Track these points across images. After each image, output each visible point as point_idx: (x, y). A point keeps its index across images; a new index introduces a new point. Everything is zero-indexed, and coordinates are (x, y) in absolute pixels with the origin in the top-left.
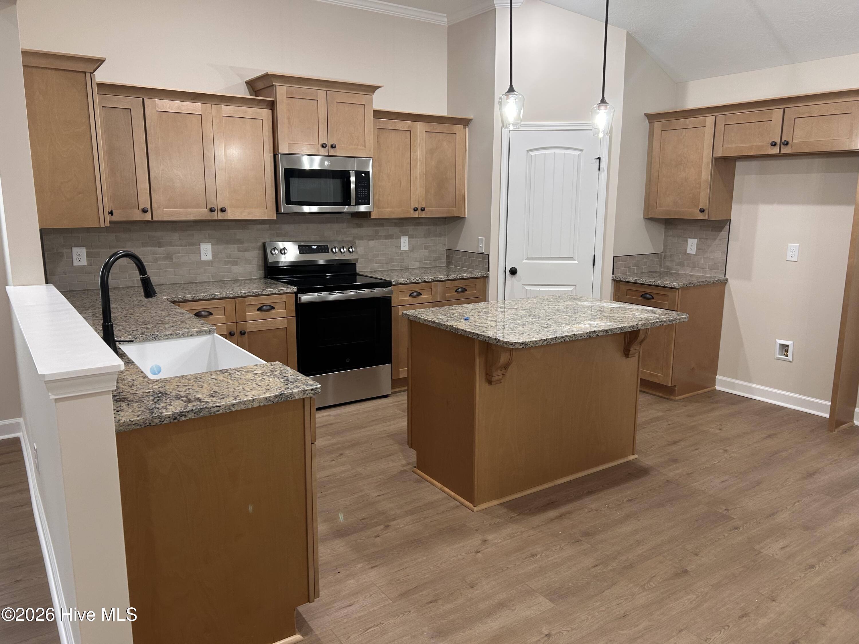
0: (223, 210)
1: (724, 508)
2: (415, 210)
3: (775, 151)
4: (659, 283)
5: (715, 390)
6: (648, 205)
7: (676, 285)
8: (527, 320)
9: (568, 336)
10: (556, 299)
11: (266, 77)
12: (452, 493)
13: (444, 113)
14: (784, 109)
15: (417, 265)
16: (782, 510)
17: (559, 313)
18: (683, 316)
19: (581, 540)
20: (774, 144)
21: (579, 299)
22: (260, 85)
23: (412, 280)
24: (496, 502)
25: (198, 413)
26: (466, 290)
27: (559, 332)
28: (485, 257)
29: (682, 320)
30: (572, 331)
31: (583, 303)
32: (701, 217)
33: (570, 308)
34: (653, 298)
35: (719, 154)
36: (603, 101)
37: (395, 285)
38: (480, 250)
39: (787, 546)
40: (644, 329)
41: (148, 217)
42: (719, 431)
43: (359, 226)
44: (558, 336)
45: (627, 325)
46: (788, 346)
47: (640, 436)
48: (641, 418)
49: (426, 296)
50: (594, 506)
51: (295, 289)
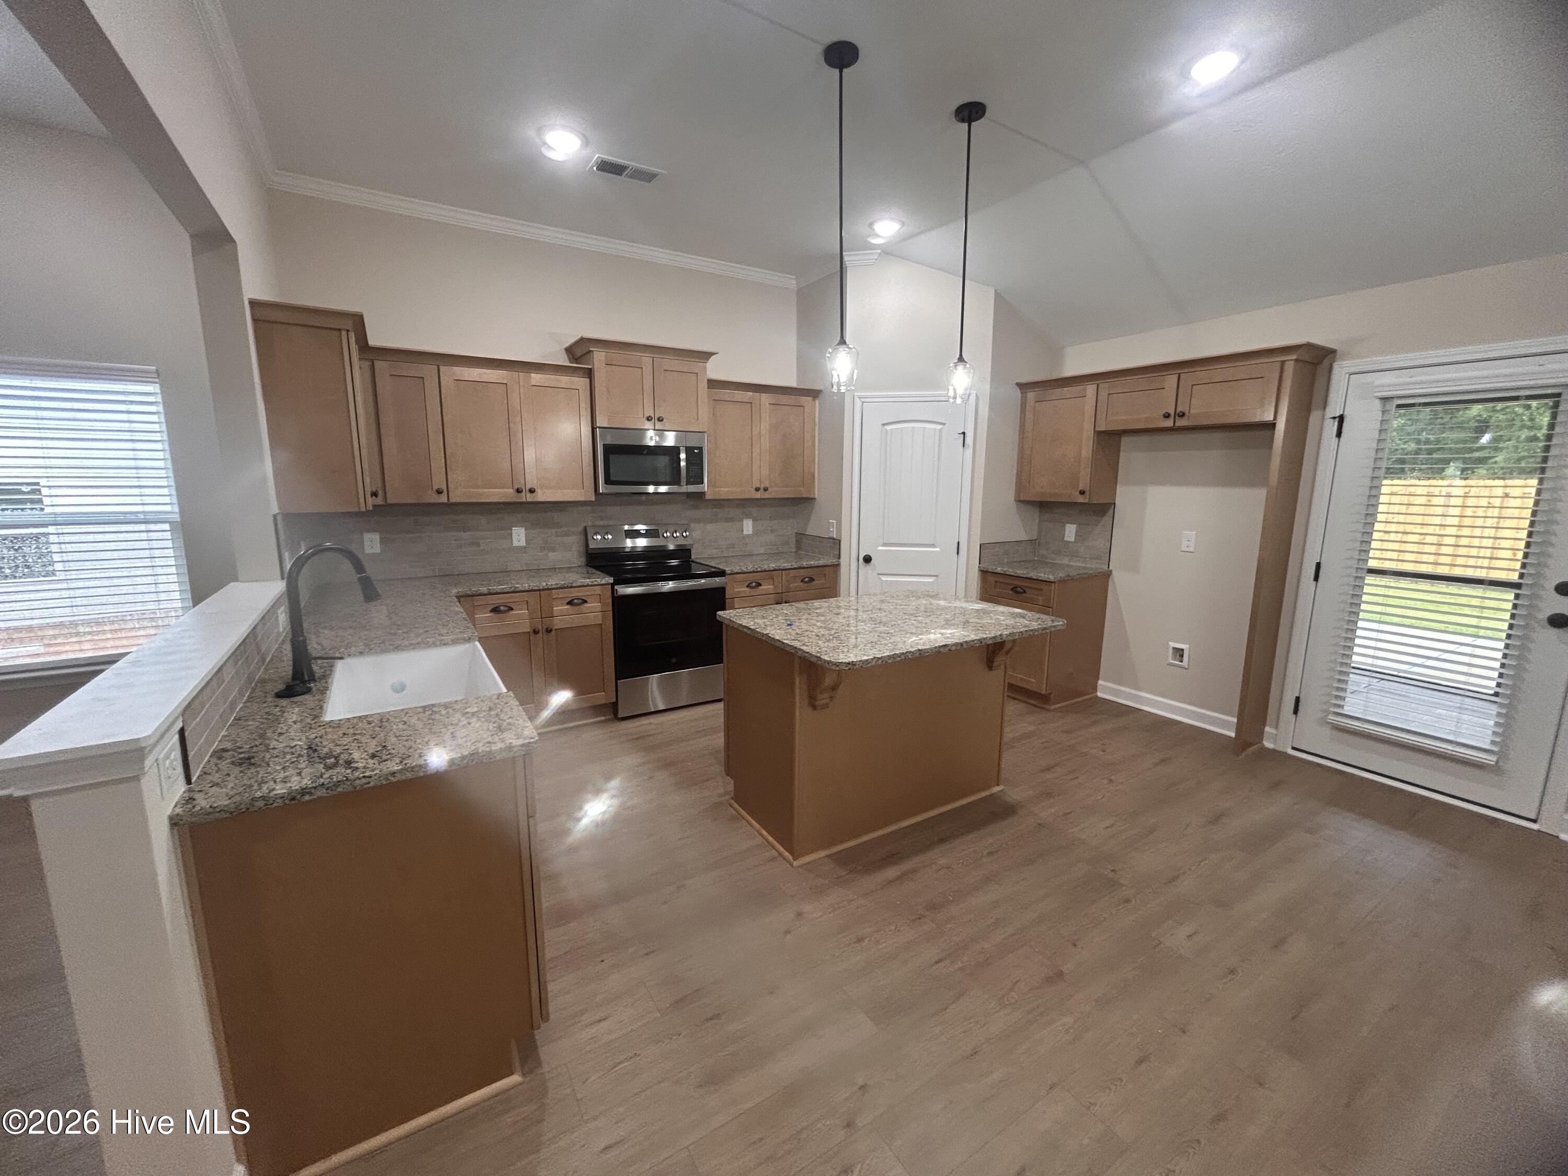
0: (532, 491)
1: (1110, 867)
2: (757, 489)
3: (1169, 423)
4: (1033, 575)
5: (1097, 696)
6: (1021, 485)
7: (1052, 578)
8: (864, 627)
9: (911, 652)
10: (908, 596)
11: (582, 340)
12: (770, 839)
13: (792, 383)
14: (1179, 374)
15: (762, 550)
16: (1184, 873)
17: (907, 617)
18: (1060, 623)
19: (924, 916)
20: (1167, 416)
21: (935, 596)
22: (579, 352)
23: (750, 568)
24: (822, 854)
25: (333, 788)
26: (814, 580)
27: (900, 645)
28: (837, 543)
29: (1058, 628)
30: (917, 644)
31: (938, 602)
32: (1081, 499)
33: (922, 609)
34: (1025, 592)
35: (1102, 428)
36: (961, 359)
37: (730, 574)
38: (831, 535)
39: (1195, 933)
40: (1009, 641)
41: (443, 499)
42: (1102, 753)
43: (696, 507)
44: (897, 652)
45: (989, 636)
46: (1182, 650)
47: (1008, 758)
48: (1009, 733)
49: (766, 587)
50: (943, 861)
51: (611, 580)
